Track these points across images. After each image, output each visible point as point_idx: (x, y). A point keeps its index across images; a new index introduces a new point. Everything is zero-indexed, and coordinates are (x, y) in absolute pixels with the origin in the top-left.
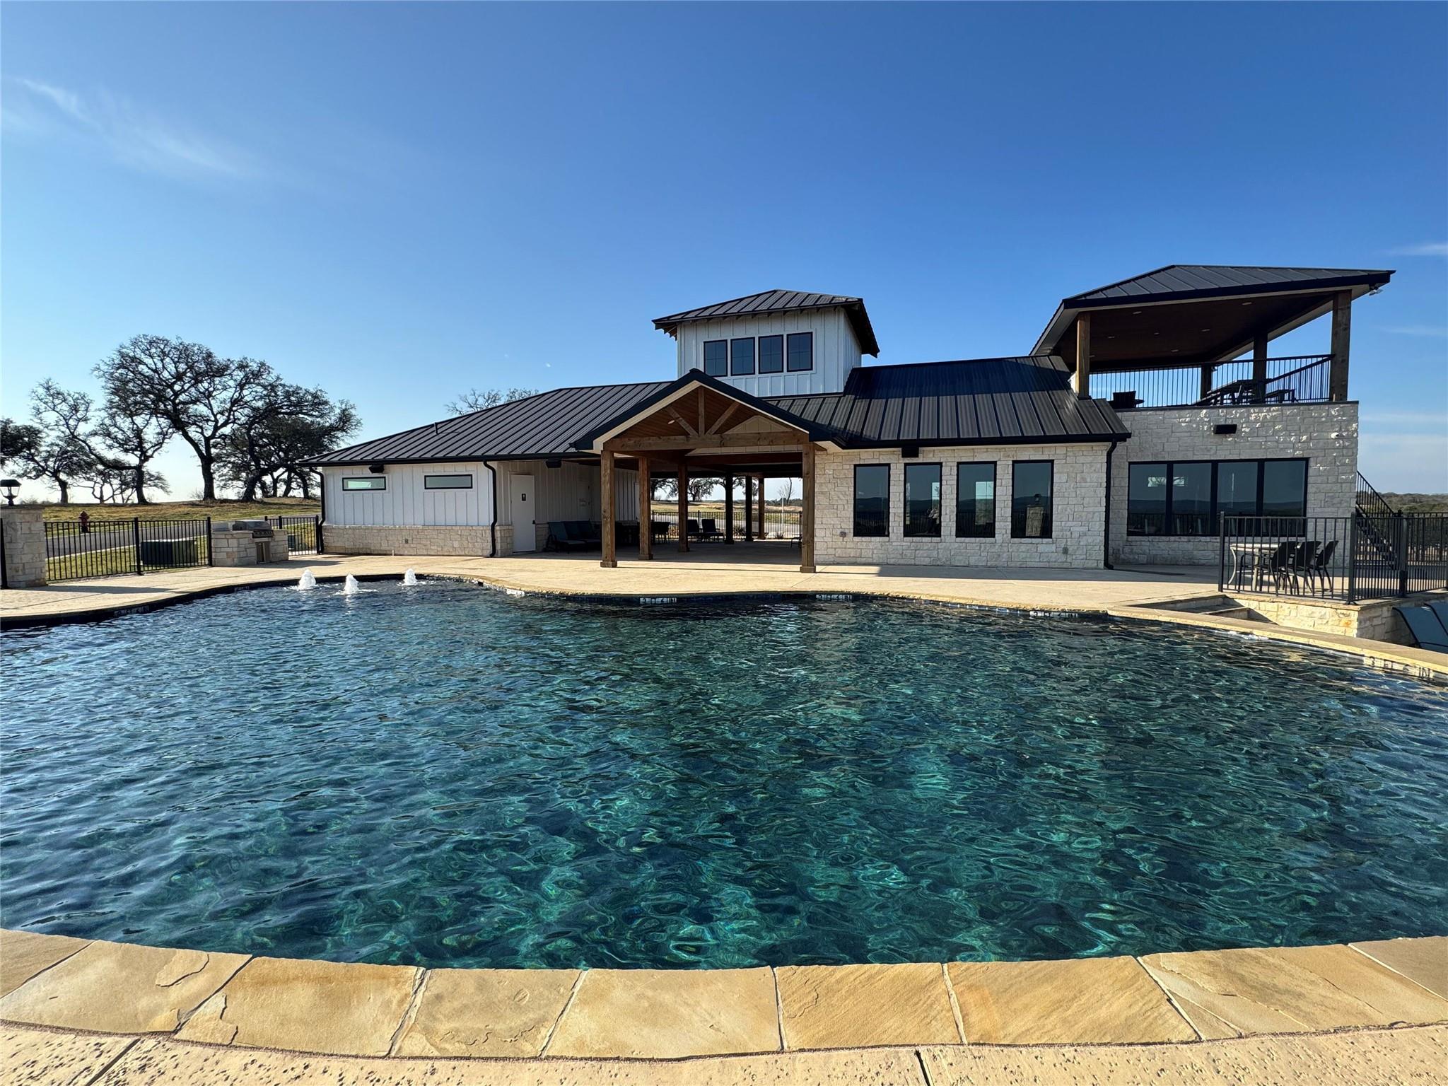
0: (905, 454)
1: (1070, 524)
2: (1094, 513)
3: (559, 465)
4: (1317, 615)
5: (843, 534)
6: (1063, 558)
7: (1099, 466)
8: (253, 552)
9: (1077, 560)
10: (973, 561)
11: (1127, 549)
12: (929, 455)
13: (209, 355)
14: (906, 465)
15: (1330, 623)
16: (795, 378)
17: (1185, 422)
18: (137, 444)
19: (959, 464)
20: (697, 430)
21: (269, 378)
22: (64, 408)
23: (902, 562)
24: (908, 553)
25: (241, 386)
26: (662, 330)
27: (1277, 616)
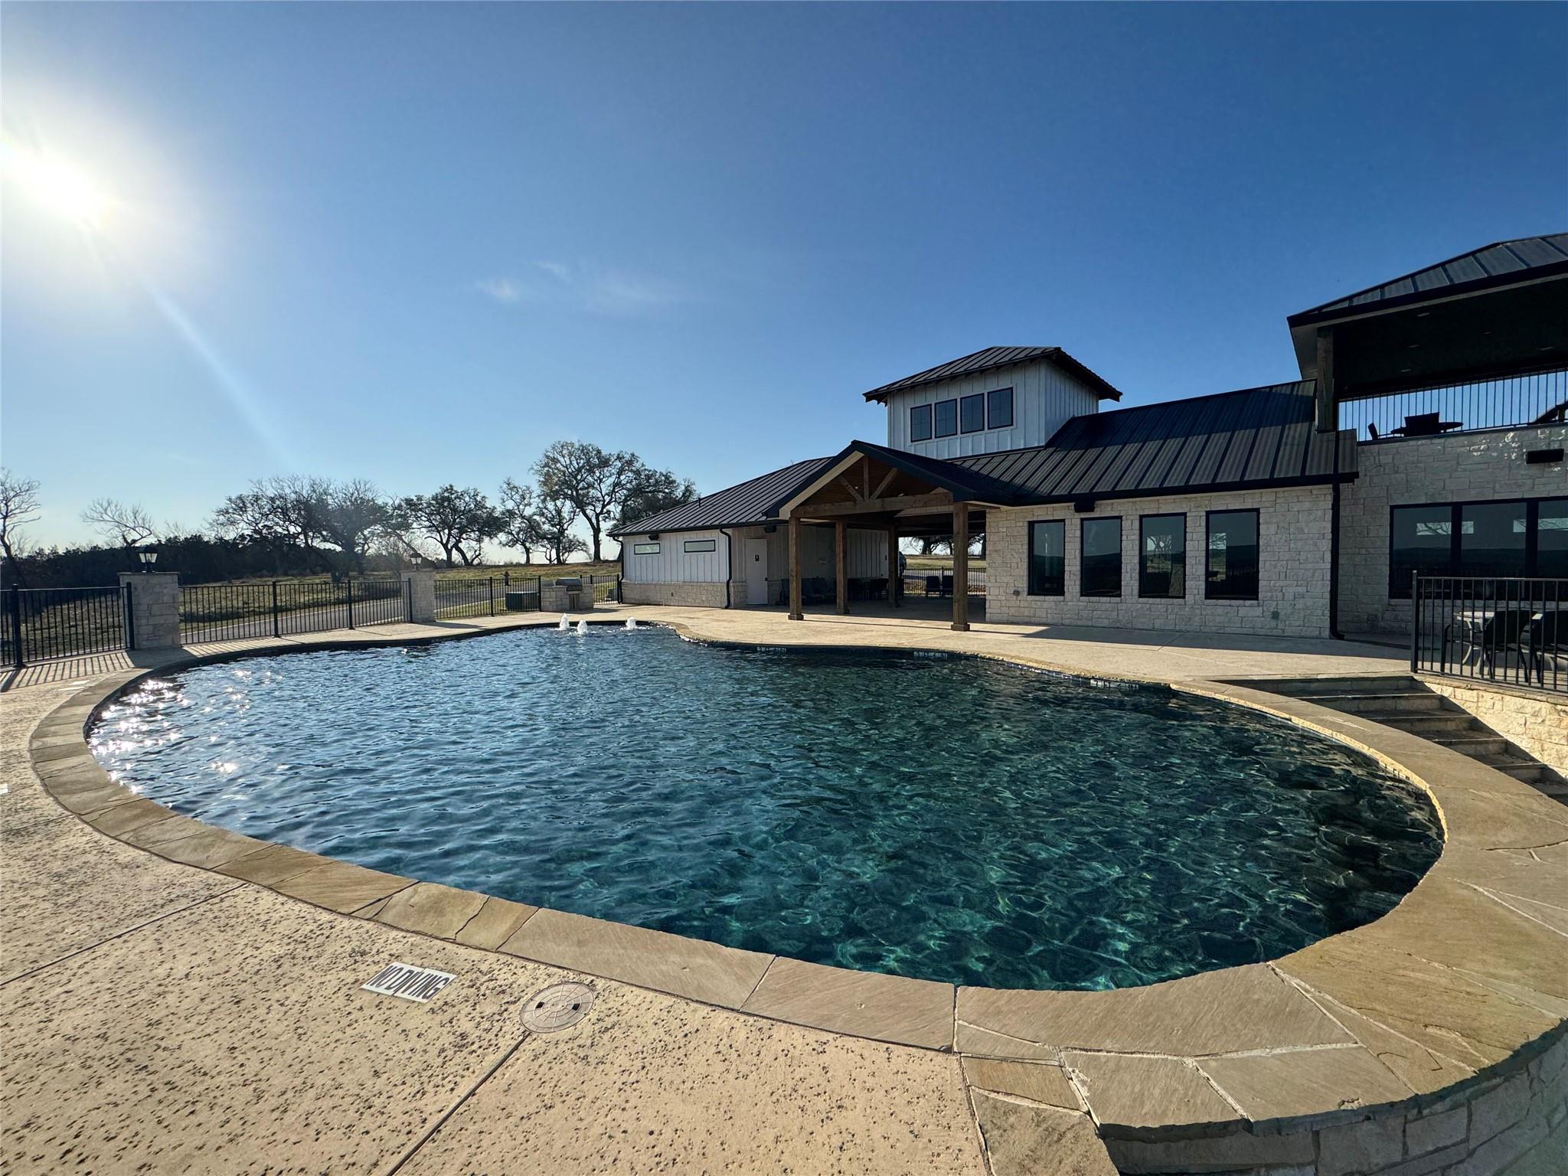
0: (1078, 509)
1: (1282, 583)
2: (1315, 570)
3: (774, 530)
4: (1528, 710)
5: (1017, 593)
6: (1273, 624)
7: (1320, 513)
8: (567, 602)
9: (1292, 626)
10: (1158, 624)
11: (1387, 615)
12: (1106, 508)
13: (599, 452)
14: (1082, 520)
15: (1547, 723)
16: (996, 435)
17: (1478, 450)
18: (558, 520)
19: (1141, 517)
20: (863, 496)
21: (637, 465)
22: (517, 497)
23: (1079, 623)
24: (1084, 614)
25: (620, 473)
26: (875, 402)
27: (1478, 707)
